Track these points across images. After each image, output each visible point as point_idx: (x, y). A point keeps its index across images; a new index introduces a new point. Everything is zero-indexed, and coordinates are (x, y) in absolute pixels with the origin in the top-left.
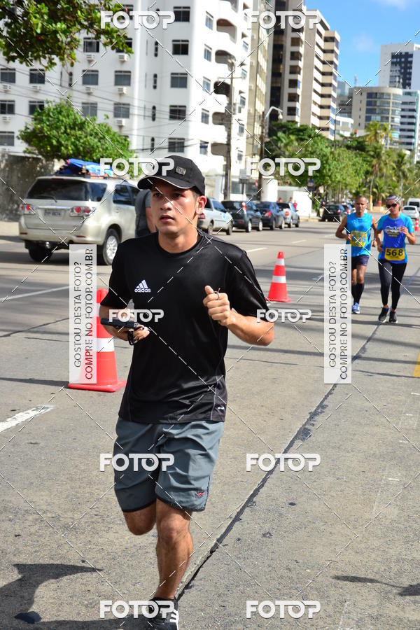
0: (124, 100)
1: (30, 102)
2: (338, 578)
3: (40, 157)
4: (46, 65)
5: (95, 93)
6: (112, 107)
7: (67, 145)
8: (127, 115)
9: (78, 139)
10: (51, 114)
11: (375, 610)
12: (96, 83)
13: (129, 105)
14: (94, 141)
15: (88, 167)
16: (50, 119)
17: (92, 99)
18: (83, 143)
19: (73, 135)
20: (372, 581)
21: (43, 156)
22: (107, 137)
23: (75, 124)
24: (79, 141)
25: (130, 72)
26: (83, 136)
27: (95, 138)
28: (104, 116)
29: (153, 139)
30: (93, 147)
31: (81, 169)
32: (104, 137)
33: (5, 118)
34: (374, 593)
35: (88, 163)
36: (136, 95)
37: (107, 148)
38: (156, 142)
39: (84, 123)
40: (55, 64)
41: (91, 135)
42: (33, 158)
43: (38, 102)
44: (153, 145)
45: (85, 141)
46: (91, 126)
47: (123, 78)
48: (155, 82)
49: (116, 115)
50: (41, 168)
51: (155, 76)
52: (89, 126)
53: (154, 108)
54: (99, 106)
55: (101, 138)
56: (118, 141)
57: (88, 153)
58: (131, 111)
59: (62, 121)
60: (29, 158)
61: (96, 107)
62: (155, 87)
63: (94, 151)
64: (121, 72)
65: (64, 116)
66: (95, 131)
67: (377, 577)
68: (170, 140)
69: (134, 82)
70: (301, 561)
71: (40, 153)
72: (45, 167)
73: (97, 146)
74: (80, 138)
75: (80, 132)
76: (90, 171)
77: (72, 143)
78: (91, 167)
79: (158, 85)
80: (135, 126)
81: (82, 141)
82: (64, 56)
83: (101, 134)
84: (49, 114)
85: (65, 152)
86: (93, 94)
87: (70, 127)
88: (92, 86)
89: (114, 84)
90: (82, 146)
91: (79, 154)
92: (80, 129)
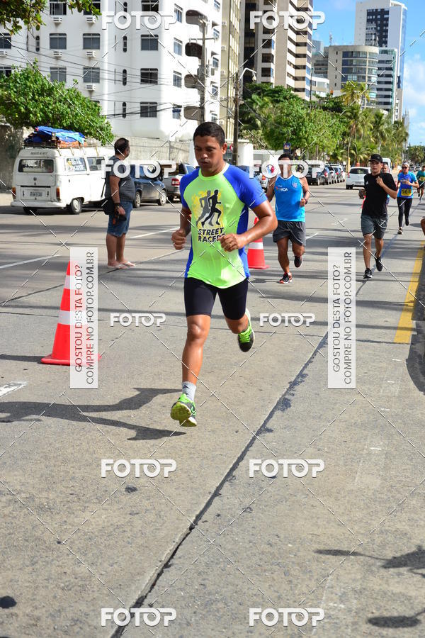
0: (93, 64)
2: (320, 552)
3: (8, 124)
4: (11, 29)
5: (63, 57)
6: (81, 72)
7: (36, 112)
8: (97, 79)
9: (46, 105)
10: (18, 80)
11: (358, 583)
12: (65, 48)
13: (98, 69)
14: (63, 107)
15: (58, 134)
16: (18, 85)
17: (61, 64)
18: (52, 110)
19: (42, 102)
20: (354, 554)
21: (11, 124)
22: (76, 102)
23: (43, 90)
24: (48, 107)
25: (99, 35)
26: (52, 103)
27: (64, 103)
28: (74, 81)
29: (124, 104)
30: (62, 113)
31: (51, 136)
32: (74, 103)
34: (357, 566)
35: (59, 130)
36: (106, 59)
37: (77, 114)
38: (127, 107)
39: (53, 87)
40: (20, 27)
41: (60, 101)
42: (2, 126)
43: (5, 68)
44: (124, 110)
45: (54, 108)
47: (92, 41)
48: (125, 44)
49: (86, 80)
50: (9, 137)
51: (125, 38)
52: (57, 92)
53: (125, 71)
54: (68, 70)
55: (71, 104)
56: (88, 107)
57: (58, 119)
58: (101, 76)
59: (30, 87)
61: (65, 72)
62: (125, 50)
63: (64, 118)
64: (89, 34)
65: (32, 83)
66: (64, 96)
67: (360, 550)
68: (142, 105)
69: (103, 46)
70: (282, 536)
71: (8, 121)
72: (14, 136)
73: (67, 113)
74: (49, 104)
75: (49, 98)
76: (60, 139)
77: (41, 110)
78: (61, 134)
79: (128, 47)
80: (106, 91)
81: (51, 107)
82: (29, 19)
83: (71, 100)
84: (16, 80)
85: (34, 119)
86: (62, 59)
87: (38, 93)
88: (60, 51)
89: (82, 47)
90: (51, 113)
91: (49, 121)
92: (49, 95)
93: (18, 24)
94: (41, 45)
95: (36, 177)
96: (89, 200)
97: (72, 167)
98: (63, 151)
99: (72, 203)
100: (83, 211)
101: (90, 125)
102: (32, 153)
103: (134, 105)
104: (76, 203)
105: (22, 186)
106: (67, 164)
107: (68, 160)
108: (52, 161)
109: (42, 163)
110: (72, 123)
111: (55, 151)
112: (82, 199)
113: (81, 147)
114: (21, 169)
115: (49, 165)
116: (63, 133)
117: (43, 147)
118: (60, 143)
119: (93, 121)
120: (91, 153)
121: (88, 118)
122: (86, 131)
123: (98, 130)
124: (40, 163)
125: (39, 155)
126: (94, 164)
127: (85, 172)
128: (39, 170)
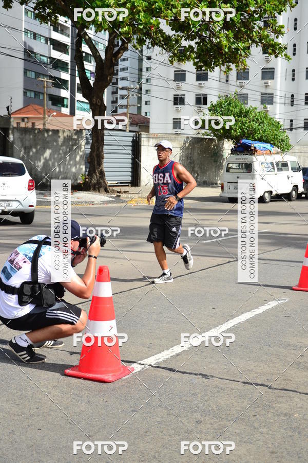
0: (269, 91)
1: (196, 95)
3: (215, 138)
4: (225, 70)
5: (246, 86)
6: (259, 98)
7: (236, 129)
8: (271, 102)
9: (243, 124)
10: (223, 106)
12: (248, 79)
13: (273, 94)
14: (256, 125)
15: (255, 145)
16: (223, 109)
17: (244, 91)
18: (247, 127)
19: (240, 121)
21: (217, 137)
22: (265, 121)
23: (241, 112)
24: (245, 126)
25: (274, 69)
26: (247, 122)
27: (256, 123)
28: (254, 103)
29: (292, 121)
30: (255, 129)
31: (250, 147)
32: (263, 122)
33: (177, 108)
35: (256, 142)
36: (278, 87)
37: (265, 130)
38: (294, 123)
39: (248, 111)
40: (231, 69)
41: (253, 121)
42: (209, 139)
43: (203, 95)
44: (291, 125)
45: (249, 125)
46: (253, 114)
47: (268, 74)
48: (294, 75)
49: (262, 103)
50: (214, 146)
51: (294, 71)
52: (252, 114)
53: (293, 96)
54: (249, 96)
55: (261, 123)
56: (273, 124)
57: (251, 134)
58: (274, 101)
59: (232, 111)
60: (207, 139)
61: (247, 97)
62: (293, 80)
63: (256, 133)
64: (267, 69)
65: (233, 107)
66: (256, 117)
68: (306, 121)
69: (277, 78)
71: (215, 135)
72: (217, 146)
73: (258, 129)
74: (246, 123)
75: (245, 119)
76: (257, 148)
77: (240, 127)
78: (258, 145)
79: (296, 78)
80: (278, 111)
81: (246, 125)
82: (239, 64)
83: (261, 120)
84: (221, 106)
85: (234, 134)
86: (245, 87)
87: (237, 115)
88: (244, 81)
89: (260, 79)
90: (246, 129)
91: (244, 135)
92: (245, 116)
93: (230, 67)
94: (230, 78)
95: (240, 176)
96: (276, 193)
97: (264, 168)
98: (258, 157)
99: (264, 195)
100: (271, 201)
101: (274, 138)
102: (236, 159)
103: (299, 122)
104: (267, 195)
105: (228, 182)
106: (261, 166)
107: (262, 163)
108: (251, 164)
109: (243, 166)
110: (262, 137)
111: (253, 157)
112: (271, 192)
113: (272, 154)
114: (228, 171)
115: (249, 168)
116: (259, 144)
117: (244, 155)
118: (257, 151)
119: (277, 135)
120: (278, 158)
121: (273, 132)
122: (272, 142)
123: (280, 141)
124: (242, 166)
125: (242, 160)
126: (280, 167)
127: (274, 173)
128: (241, 171)
